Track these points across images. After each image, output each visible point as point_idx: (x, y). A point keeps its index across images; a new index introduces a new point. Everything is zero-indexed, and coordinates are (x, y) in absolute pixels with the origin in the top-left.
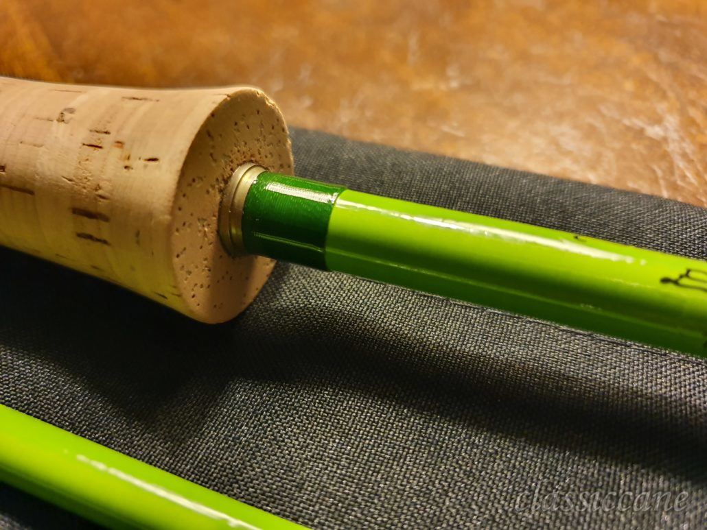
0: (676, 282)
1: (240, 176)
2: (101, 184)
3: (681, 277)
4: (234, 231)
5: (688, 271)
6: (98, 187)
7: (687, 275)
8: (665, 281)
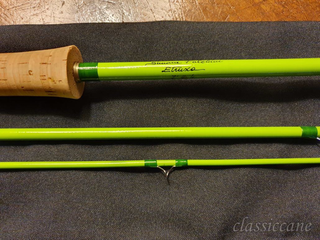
0: (164, 71)
1: (75, 68)
2: (51, 87)
3: (165, 70)
4: (78, 79)
5: (166, 68)
6: (50, 88)
7: (166, 69)
8: (163, 71)
